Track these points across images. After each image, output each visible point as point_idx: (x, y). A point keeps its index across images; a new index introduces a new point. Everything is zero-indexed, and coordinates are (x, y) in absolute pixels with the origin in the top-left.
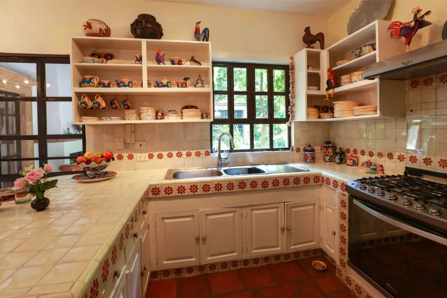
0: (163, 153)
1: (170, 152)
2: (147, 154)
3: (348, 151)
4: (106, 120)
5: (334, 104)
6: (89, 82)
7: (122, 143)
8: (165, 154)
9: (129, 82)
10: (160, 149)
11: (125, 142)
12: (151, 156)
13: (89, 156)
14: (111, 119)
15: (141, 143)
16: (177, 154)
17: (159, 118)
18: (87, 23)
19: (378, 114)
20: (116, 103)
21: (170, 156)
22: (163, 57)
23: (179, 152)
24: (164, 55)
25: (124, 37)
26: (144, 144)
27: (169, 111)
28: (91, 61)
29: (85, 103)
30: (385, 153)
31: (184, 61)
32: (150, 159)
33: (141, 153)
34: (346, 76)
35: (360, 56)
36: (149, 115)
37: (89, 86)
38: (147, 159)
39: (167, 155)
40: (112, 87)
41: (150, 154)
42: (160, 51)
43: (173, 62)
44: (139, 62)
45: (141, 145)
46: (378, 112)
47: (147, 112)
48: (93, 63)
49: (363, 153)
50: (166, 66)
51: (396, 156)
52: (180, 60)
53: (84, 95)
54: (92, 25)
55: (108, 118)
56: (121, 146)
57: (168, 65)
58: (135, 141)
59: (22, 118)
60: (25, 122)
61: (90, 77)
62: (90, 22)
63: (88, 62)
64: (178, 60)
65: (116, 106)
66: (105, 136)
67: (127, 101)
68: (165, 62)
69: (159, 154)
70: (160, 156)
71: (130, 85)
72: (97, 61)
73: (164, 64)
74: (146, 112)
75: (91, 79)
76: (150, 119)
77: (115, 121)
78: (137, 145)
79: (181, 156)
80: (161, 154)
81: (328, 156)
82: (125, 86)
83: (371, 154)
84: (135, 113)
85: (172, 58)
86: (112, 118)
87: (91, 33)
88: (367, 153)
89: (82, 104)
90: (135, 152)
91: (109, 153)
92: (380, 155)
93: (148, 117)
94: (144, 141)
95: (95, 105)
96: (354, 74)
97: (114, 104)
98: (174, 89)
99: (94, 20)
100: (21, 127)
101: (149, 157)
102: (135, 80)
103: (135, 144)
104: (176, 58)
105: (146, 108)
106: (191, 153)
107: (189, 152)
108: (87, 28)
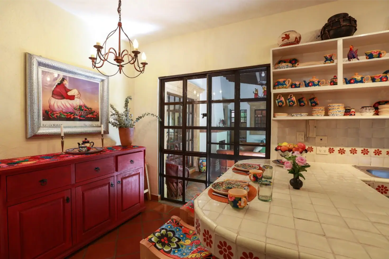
0: (345, 149)
1: (353, 148)
2: (327, 149)
6: (282, 85)
7: (303, 137)
8: (348, 150)
9: (319, 82)
10: (342, 144)
11: (305, 136)
12: (331, 151)
13: (290, 146)
14: (301, 115)
15: (321, 138)
16: (362, 150)
17: (353, 114)
18: (286, 35)
20: (305, 101)
21: (353, 152)
22: (357, 53)
23: (364, 149)
24: (357, 51)
25: (307, 42)
26: (325, 138)
27: (363, 107)
28: (286, 66)
29: (282, 102)
31: (383, 53)
32: (330, 153)
33: (321, 147)
36: (340, 111)
37: (283, 88)
38: (327, 152)
39: (350, 151)
40: (301, 87)
41: (330, 148)
42: (353, 48)
43: (370, 56)
44: (331, 61)
47: (339, 108)
48: (287, 68)
50: (360, 61)
52: (380, 52)
53: (279, 95)
54: (290, 36)
55: (299, 114)
56: (301, 139)
57: (363, 59)
58: (316, 136)
59: (195, 116)
60: (196, 118)
61: (283, 80)
62: (288, 33)
63: (283, 67)
64: (378, 52)
65: (304, 103)
66: (287, 130)
67: (315, 99)
68: (358, 57)
69: (340, 149)
70: (342, 152)
71: (319, 84)
72: (289, 66)
73: (359, 60)
74: (337, 108)
75: (284, 82)
76: (341, 115)
77: (304, 117)
78: (318, 139)
79: (367, 154)
80: (343, 149)
82: (315, 85)
84: (324, 110)
85: (369, 52)
86: (303, 114)
87: (288, 43)
89: (280, 103)
90: (315, 145)
91: (302, 145)
93: (339, 113)
94: (325, 136)
95: (290, 103)
97: (303, 102)
98: (369, 84)
99: (290, 31)
100: (194, 122)
101: (329, 151)
102: (323, 79)
103: (316, 139)
104: (375, 51)
105: (337, 105)
106: (381, 151)
107: (378, 150)
108: (284, 39)
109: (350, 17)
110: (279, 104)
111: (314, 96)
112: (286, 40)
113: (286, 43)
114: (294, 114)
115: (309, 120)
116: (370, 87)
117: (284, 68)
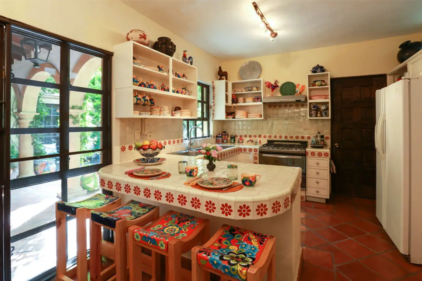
0: (162, 142)
1: (165, 141)
3: (236, 136)
4: (145, 115)
5: (236, 112)
7: (139, 135)
11: (141, 133)
15: (150, 134)
16: (169, 142)
19: (263, 118)
26: (152, 135)
30: (257, 135)
34: (242, 98)
35: (250, 91)
45: (150, 136)
46: (263, 117)
49: (246, 136)
51: (262, 136)
54: (146, 37)
58: (148, 133)
62: (145, 34)
66: (127, 128)
67: (153, 100)
81: (226, 139)
83: (250, 136)
88: (248, 136)
92: (255, 136)
94: (152, 133)
96: (248, 98)
103: (147, 135)
108: (142, 38)
109: (172, 42)
110: (138, 102)
111: (151, 97)
112: (143, 39)
113: (142, 41)
114: (144, 113)
115: (145, 118)
116: (180, 97)
117: (138, 65)
